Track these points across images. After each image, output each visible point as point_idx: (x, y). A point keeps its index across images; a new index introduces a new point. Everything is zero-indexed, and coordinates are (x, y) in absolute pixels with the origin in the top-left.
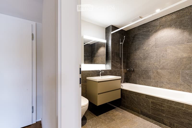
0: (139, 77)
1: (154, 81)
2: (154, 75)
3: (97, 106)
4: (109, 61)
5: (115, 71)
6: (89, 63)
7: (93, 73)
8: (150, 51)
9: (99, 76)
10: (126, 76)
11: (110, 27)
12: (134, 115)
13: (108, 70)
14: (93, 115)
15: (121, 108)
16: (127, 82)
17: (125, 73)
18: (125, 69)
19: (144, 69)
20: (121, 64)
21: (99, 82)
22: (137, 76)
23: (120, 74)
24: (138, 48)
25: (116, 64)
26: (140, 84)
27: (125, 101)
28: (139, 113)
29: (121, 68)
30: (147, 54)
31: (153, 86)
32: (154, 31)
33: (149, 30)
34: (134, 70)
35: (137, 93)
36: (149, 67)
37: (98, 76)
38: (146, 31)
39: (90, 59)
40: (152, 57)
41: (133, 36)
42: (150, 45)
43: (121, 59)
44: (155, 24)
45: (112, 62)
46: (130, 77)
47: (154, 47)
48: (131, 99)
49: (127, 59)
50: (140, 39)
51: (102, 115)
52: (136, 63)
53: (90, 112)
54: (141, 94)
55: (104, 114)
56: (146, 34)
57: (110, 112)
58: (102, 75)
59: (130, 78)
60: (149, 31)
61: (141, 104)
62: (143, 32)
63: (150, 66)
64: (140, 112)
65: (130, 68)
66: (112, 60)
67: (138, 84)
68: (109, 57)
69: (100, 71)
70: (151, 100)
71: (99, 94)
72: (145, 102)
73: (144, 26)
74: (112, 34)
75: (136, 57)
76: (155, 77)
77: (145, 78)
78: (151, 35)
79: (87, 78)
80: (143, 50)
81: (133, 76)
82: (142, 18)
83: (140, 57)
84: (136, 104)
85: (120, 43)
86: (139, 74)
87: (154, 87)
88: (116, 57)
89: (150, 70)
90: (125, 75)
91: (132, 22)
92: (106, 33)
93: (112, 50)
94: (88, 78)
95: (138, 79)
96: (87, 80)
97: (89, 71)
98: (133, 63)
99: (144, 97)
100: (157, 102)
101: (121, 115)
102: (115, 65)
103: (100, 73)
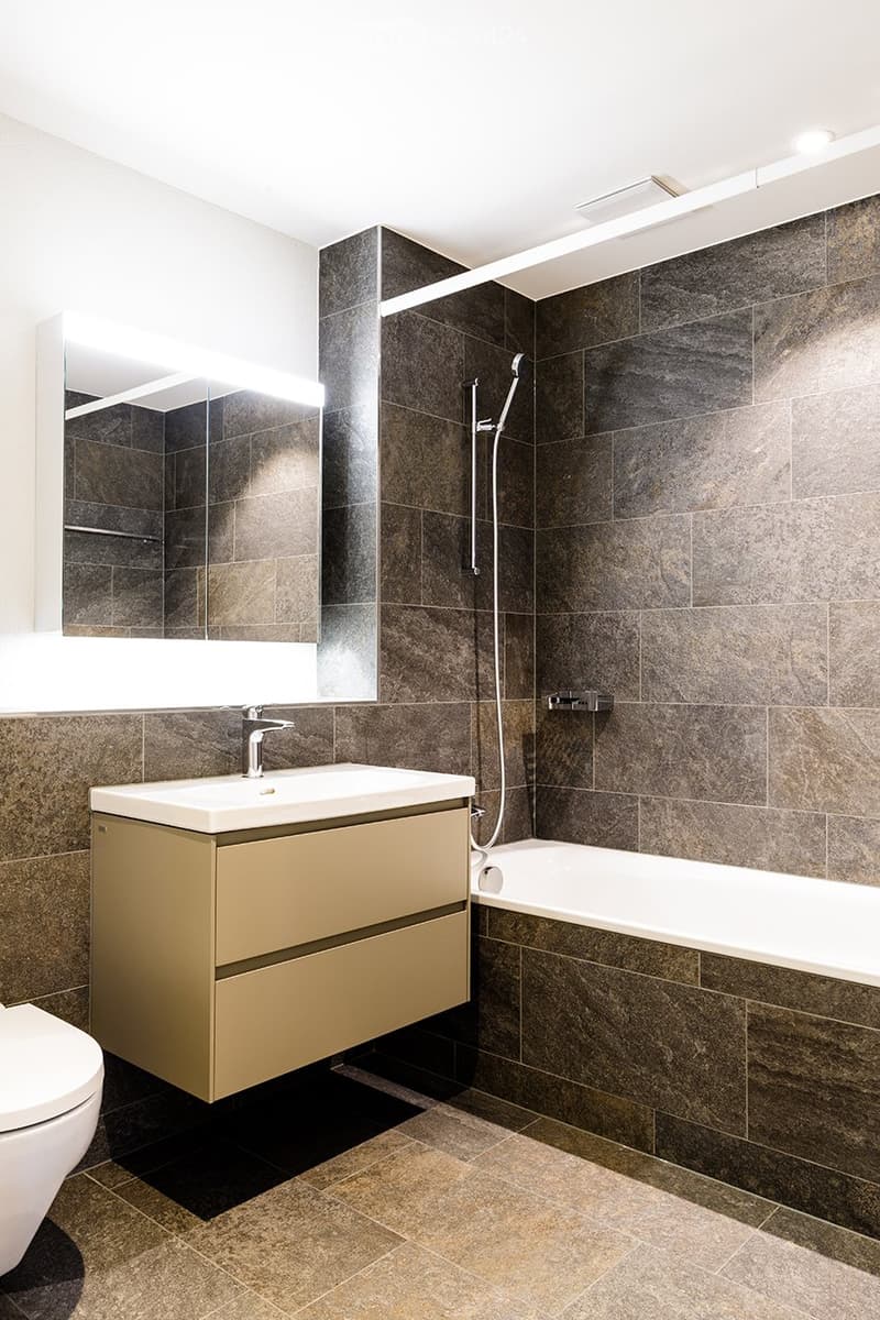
0: (660, 776)
1: (784, 812)
2: (788, 753)
3: (207, 1104)
4: (359, 610)
5: (417, 719)
6: (134, 626)
7: (175, 741)
8: (752, 526)
9: (244, 770)
10: (530, 772)
11: (364, 252)
12: (593, 1168)
13: (342, 709)
14: (158, 1212)
15: (472, 1109)
16: (544, 831)
17: (527, 739)
18: (525, 693)
19: (703, 700)
20: (481, 646)
21: (225, 838)
22: (638, 767)
23: (474, 744)
24: (651, 489)
25: (430, 645)
26: (664, 852)
27: (511, 1028)
28: (639, 1142)
29: (481, 689)
30: (726, 546)
31: (778, 865)
32: (785, 330)
33: (747, 317)
34: (606, 714)
35: (621, 937)
36: (744, 677)
37: (226, 773)
38: (717, 326)
39: (158, 576)
40: (771, 577)
41: (600, 361)
42: (755, 460)
43: (479, 593)
44: (797, 264)
45: (386, 618)
46: (575, 777)
47: (782, 486)
48: (574, 1008)
49: (546, 591)
50: (669, 399)
51: (261, 1199)
52: (630, 638)
53: (126, 1178)
54: (666, 945)
55: (286, 1186)
56: (716, 355)
57: (359, 1158)
58: (270, 763)
59: (570, 793)
60: (739, 327)
61: (660, 1053)
62: (694, 329)
63: (749, 665)
64: (652, 1131)
65: (570, 685)
66: (384, 596)
67: (647, 850)
68: (355, 571)
69: (253, 717)
70: (745, 1007)
71: (223, 972)
72: (694, 1031)
73: (700, 270)
74: (387, 322)
75: (626, 575)
76: (793, 775)
77: (714, 785)
78: (760, 364)
79: (94, 791)
80: (693, 506)
81: (602, 769)
82: (675, 195)
83: (670, 581)
84: (614, 1056)
85: (478, 427)
86: (658, 750)
87: (789, 872)
88: (425, 571)
89: (754, 711)
90: (527, 761)
91: (582, 221)
92: (326, 303)
93: (383, 497)
94: (104, 798)
95: (645, 803)
96: (95, 823)
97: (125, 719)
98: (607, 638)
99: (692, 980)
100: (798, 1021)
101: (472, 1177)
102: (418, 651)
103: (256, 737)
